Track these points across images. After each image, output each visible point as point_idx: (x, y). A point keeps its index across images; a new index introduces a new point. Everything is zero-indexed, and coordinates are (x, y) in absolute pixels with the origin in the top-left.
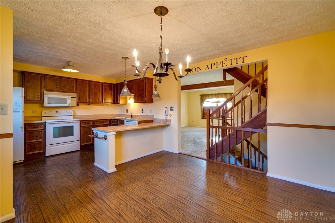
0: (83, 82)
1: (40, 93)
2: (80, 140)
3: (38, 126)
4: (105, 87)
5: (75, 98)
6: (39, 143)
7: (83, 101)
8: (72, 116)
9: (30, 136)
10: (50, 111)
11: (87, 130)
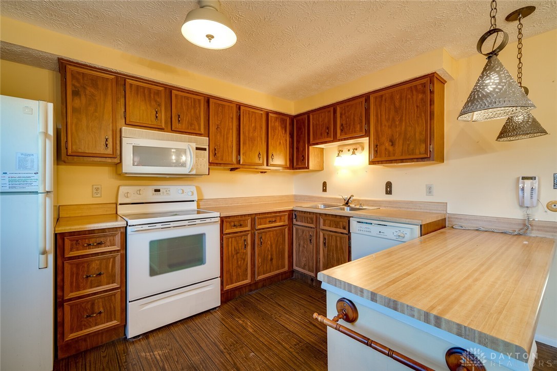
0: (223, 106)
1: (110, 133)
2: (222, 276)
3: (102, 240)
4: (273, 124)
5: (205, 149)
6: (108, 296)
7: (222, 160)
8: (195, 203)
9: (78, 274)
10: (138, 188)
11: (237, 243)
